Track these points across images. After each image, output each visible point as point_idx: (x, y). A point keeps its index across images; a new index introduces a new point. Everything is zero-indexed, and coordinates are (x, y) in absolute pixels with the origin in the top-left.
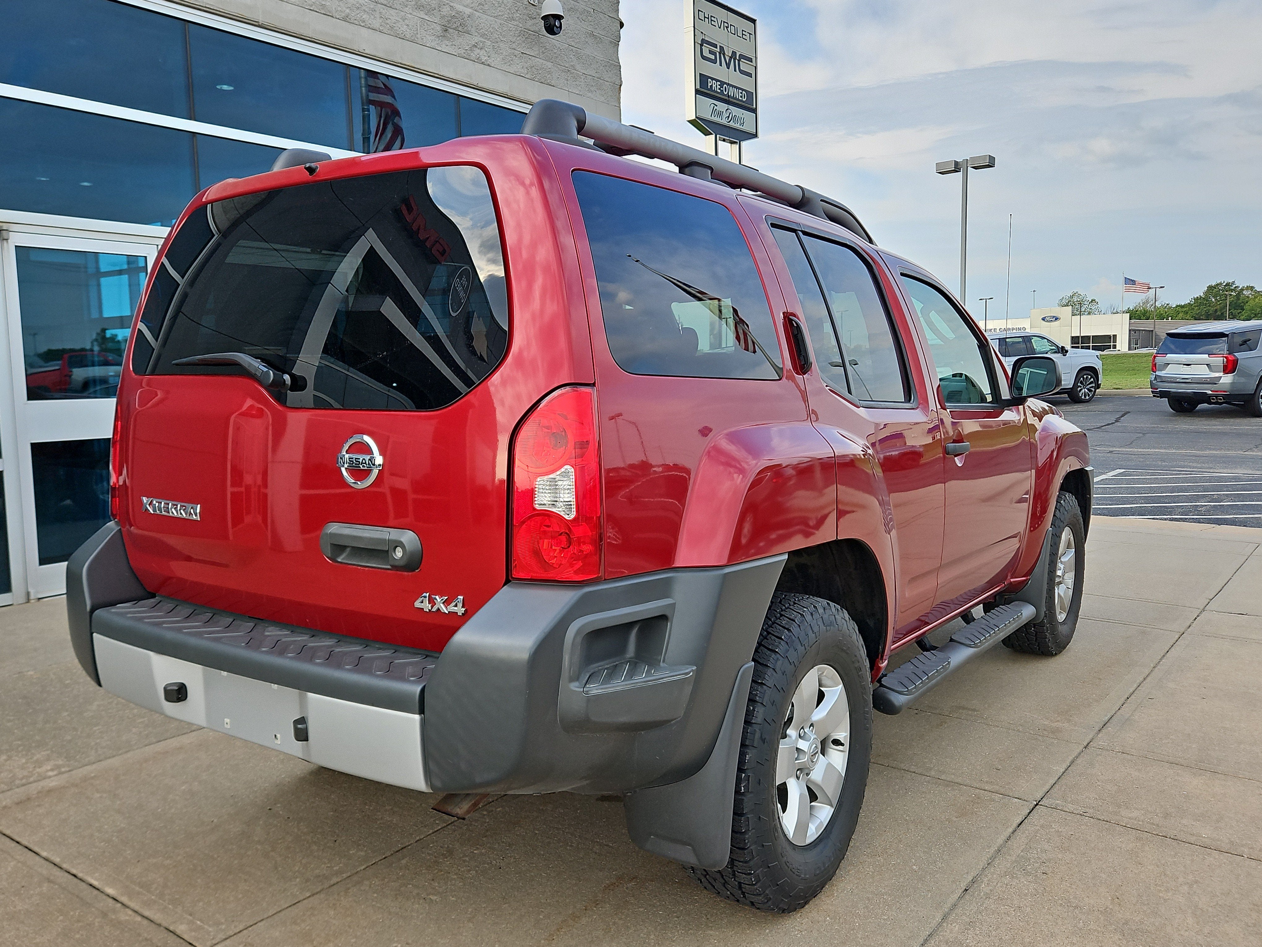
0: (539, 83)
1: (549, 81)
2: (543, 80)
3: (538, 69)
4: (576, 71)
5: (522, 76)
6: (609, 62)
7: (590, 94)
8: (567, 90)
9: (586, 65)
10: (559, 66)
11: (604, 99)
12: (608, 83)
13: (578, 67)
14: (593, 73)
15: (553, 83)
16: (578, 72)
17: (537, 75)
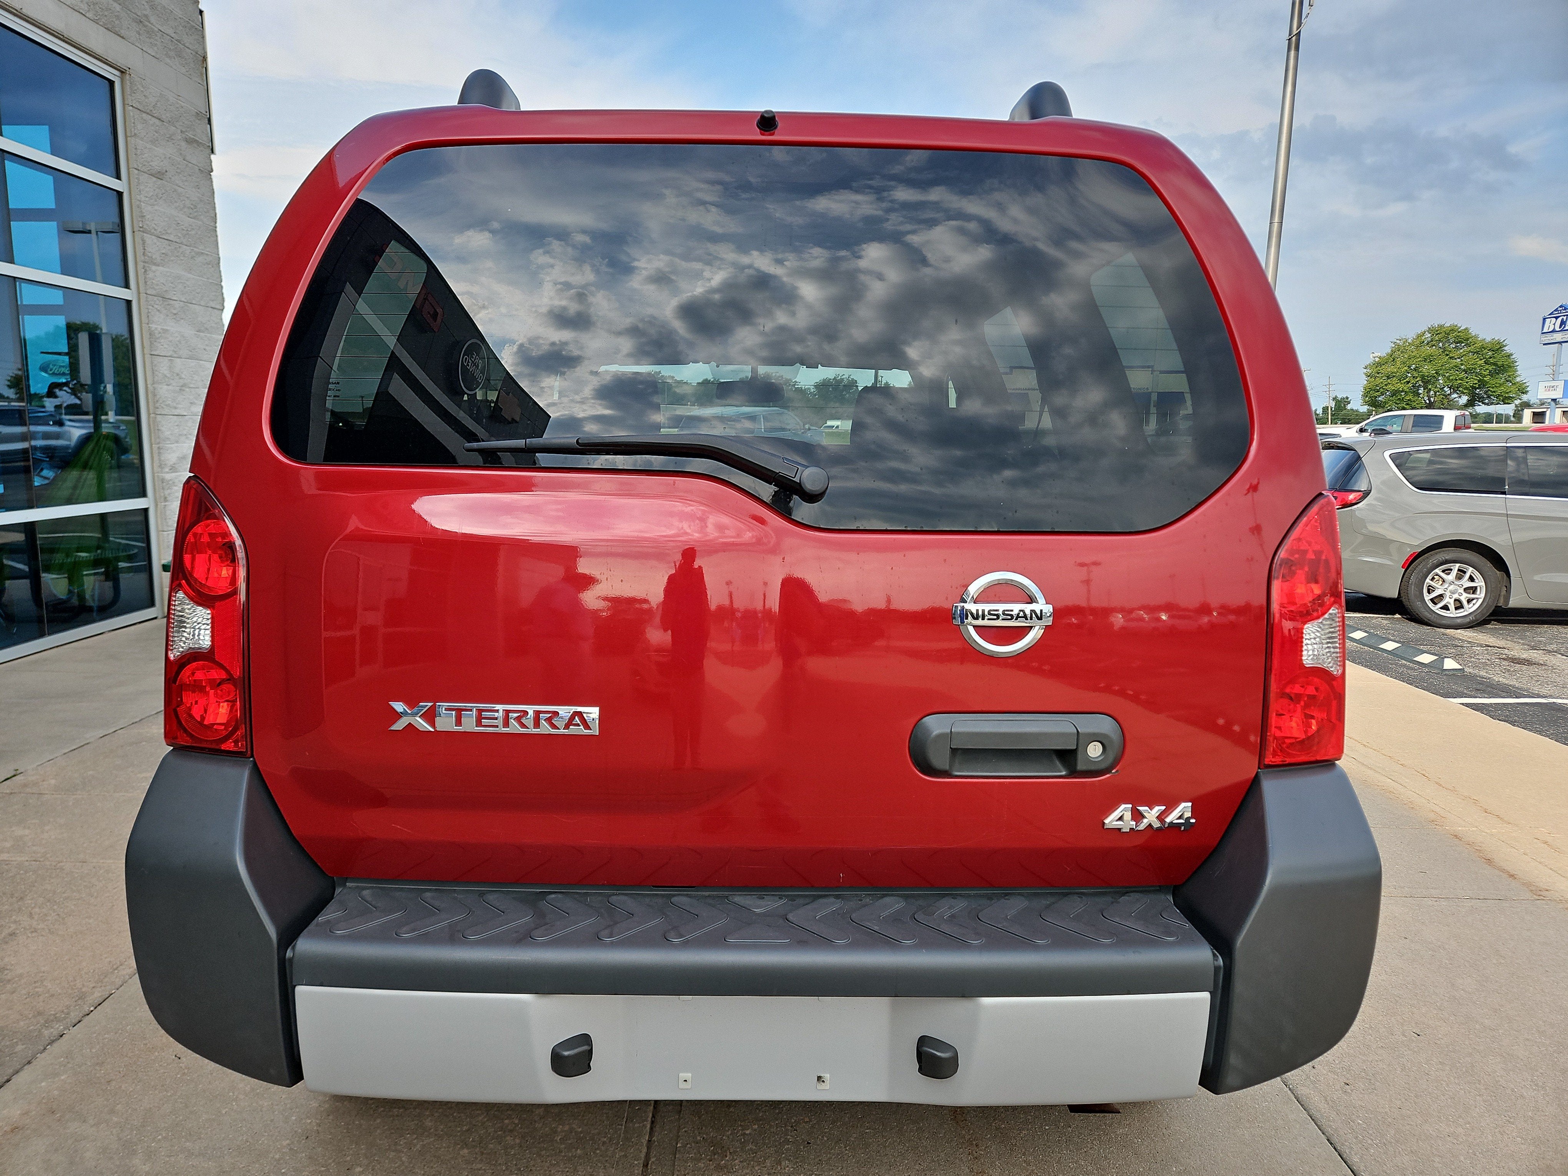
0: (105, 30)
1: (117, 29)
2: (110, 26)
3: (103, 9)
4: (150, 25)
5: (82, 13)
6: (189, 23)
7: (168, 60)
8: (141, 47)
9: (162, 20)
10: (129, 12)
11: (185, 71)
12: (190, 51)
13: (153, 19)
14: (170, 32)
15: (122, 32)
16: (153, 27)
17: (101, 17)
